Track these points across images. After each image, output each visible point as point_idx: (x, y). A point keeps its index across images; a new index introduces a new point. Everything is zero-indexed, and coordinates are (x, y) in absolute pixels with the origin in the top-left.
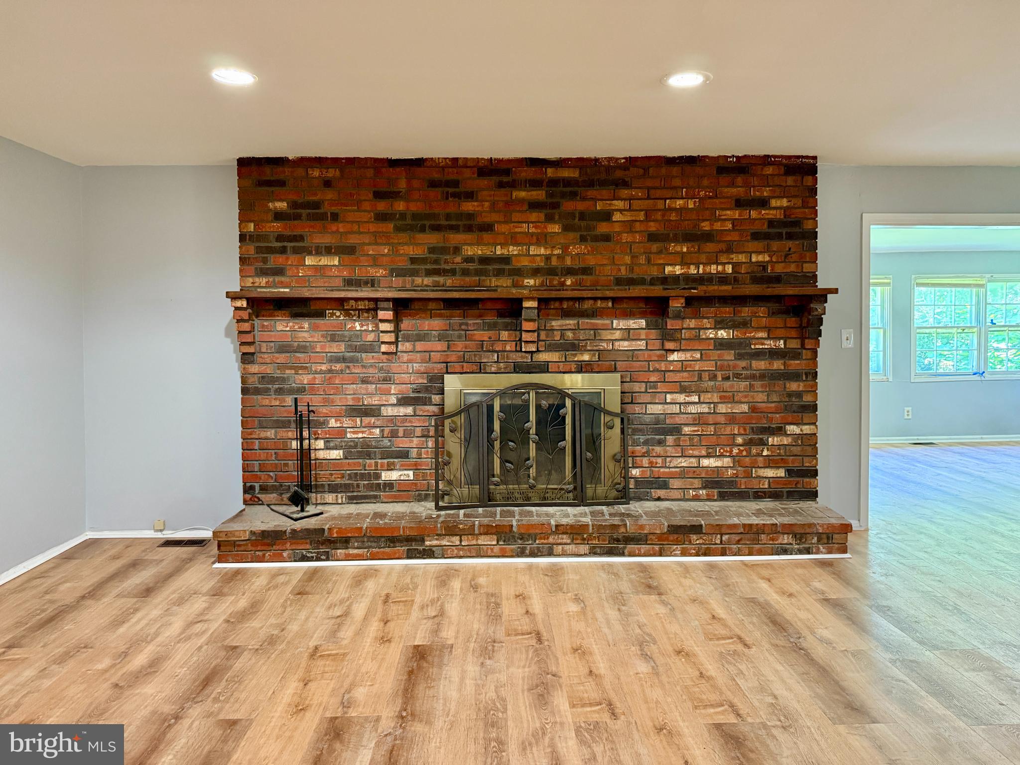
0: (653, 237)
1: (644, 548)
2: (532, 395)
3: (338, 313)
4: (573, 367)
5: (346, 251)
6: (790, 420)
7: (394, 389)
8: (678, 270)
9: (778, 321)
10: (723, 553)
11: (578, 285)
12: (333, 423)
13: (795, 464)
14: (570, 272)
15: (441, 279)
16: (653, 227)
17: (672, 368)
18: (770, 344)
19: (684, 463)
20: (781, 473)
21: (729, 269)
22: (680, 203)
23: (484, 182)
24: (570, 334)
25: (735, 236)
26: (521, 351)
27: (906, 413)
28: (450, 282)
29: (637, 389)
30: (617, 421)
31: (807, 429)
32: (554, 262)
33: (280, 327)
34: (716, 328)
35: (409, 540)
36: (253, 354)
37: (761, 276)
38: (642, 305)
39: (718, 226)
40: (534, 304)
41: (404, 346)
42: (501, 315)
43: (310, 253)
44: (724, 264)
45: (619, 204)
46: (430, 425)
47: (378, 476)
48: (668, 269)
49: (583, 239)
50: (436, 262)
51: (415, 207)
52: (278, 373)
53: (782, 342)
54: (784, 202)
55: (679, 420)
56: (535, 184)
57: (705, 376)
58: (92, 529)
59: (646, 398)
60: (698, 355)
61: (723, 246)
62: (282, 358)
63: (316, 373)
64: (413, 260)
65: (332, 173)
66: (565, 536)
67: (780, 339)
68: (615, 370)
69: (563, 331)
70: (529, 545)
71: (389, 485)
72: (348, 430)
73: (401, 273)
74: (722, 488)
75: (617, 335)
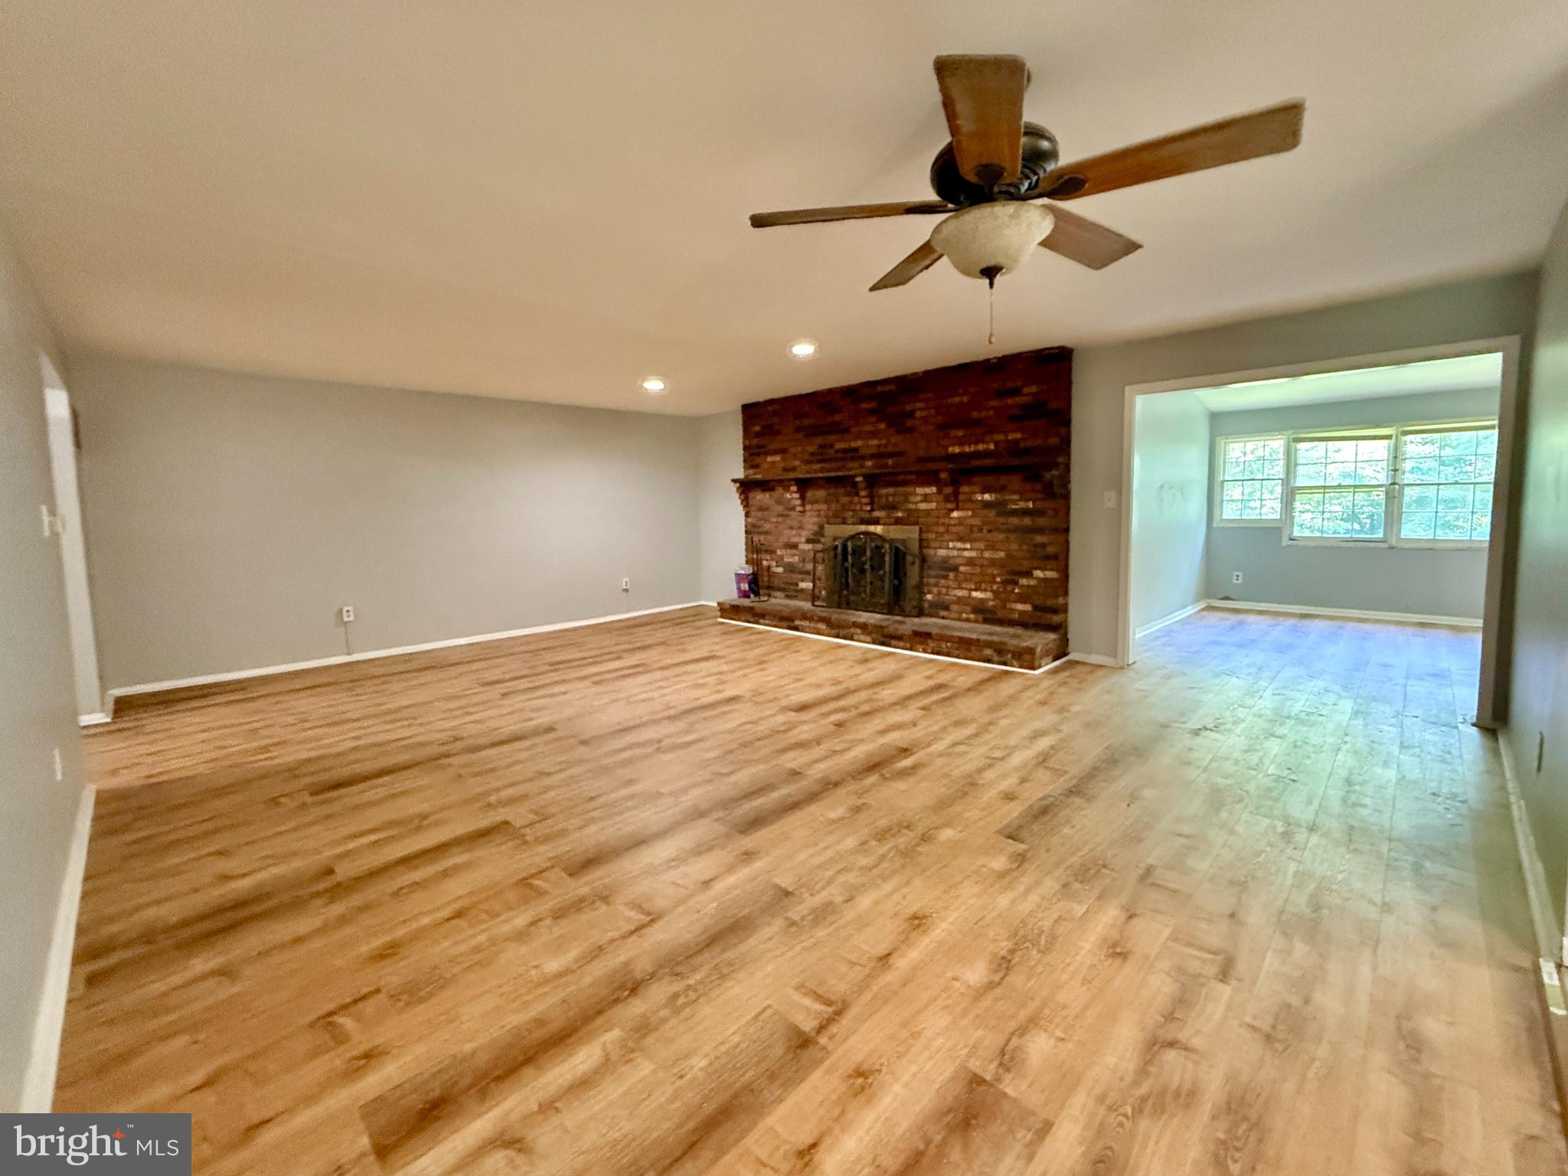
0: (940, 427)
2: (869, 539)
3: (780, 488)
4: (892, 520)
5: (782, 451)
6: (1035, 566)
7: (804, 533)
8: (957, 450)
9: (1027, 486)
11: (895, 464)
12: (779, 552)
13: (1039, 602)
14: (891, 455)
15: (825, 465)
16: (940, 419)
17: (953, 523)
18: (1022, 505)
19: (960, 593)
21: (992, 447)
22: (957, 399)
23: (844, 402)
24: (891, 499)
25: (996, 420)
26: (863, 510)
28: (829, 466)
29: (930, 538)
30: (917, 560)
32: (882, 449)
33: (759, 496)
34: (983, 493)
37: (1014, 449)
38: (934, 477)
39: (984, 414)
40: (861, 479)
41: (808, 507)
43: (769, 455)
44: (988, 443)
45: (919, 405)
47: (797, 585)
48: (951, 449)
49: (898, 432)
50: (822, 454)
51: (812, 422)
52: (758, 523)
53: (1031, 503)
54: (1034, 389)
55: (959, 561)
56: (872, 398)
57: (975, 529)
58: (706, 600)
59: (937, 544)
60: (970, 513)
61: (987, 429)
62: (759, 514)
63: (772, 523)
64: (812, 454)
65: (777, 407)
66: (859, 629)
67: (1029, 501)
68: (917, 523)
69: (887, 496)
71: (802, 590)
72: (786, 556)
73: (807, 462)
74: (985, 614)
75: (919, 498)
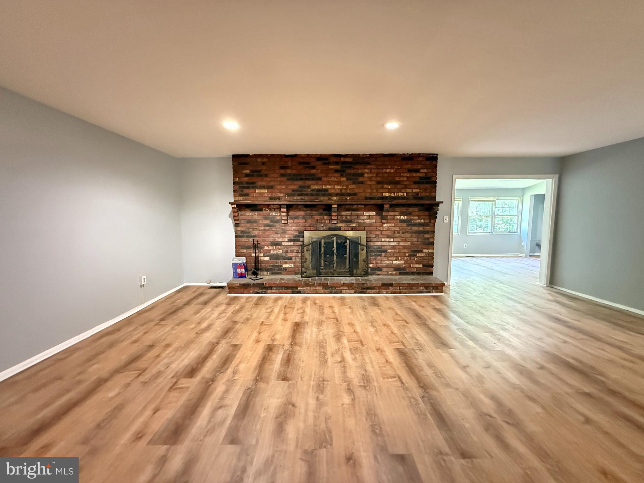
0: (378, 183)
1: (373, 291)
2: (335, 238)
3: (267, 210)
4: (350, 229)
5: (270, 187)
6: (424, 248)
7: (286, 236)
8: (387, 195)
9: (421, 213)
10: (400, 293)
11: (352, 200)
12: (266, 248)
13: (426, 263)
14: (349, 195)
15: (303, 197)
16: (379, 179)
17: (384, 229)
18: (419, 221)
19: (387, 262)
20: (421, 266)
21: (405, 194)
22: (388, 170)
23: (318, 163)
24: (349, 217)
25: (407, 183)
26: (331, 223)
27: (465, 246)
28: (306, 198)
29: (372, 237)
30: (365, 248)
31: (430, 251)
32: (343, 191)
33: (248, 214)
34: (400, 215)
35: (292, 287)
36: (238, 224)
37: (416, 197)
38: (374, 207)
39: (401, 179)
40: (336, 206)
41: (291, 221)
42: (324, 210)
43: (258, 189)
44: (403, 193)
45: (366, 171)
46: (299, 249)
47: (282, 266)
49: (354, 183)
50: (301, 191)
51: (294, 172)
52: (247, 230)
53: (423, 220)
54: (425, 171)
55: (386, 247)
56: (337, 163)
57: (396, 232)
58: (187, 283)
59: (375, 240)
60: (394, 225)
61: (403, 186)
62: (248, 225)
63: (260, 230)
64: (293, 190)
65: (265, 160)
66: (346, 287)
67: (422, 219)
68: (364, 230)
69: (346, 216)
70: (334, 290)
71: (285, 269)
72: (271, 250)
73: (289, 195)
74: (401, 271)
75: (365, 217)
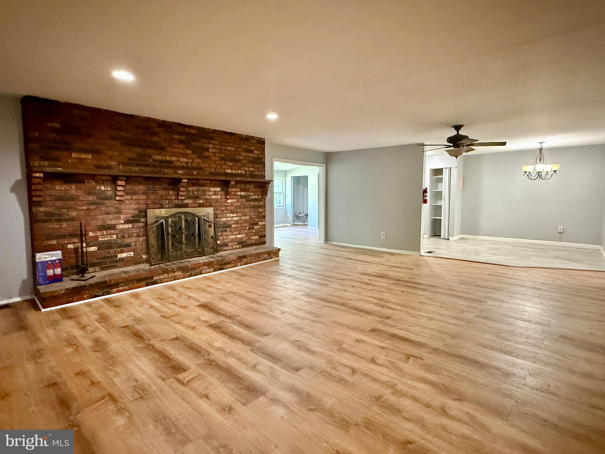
0: (222, 159)
1: (230, 266)
2: (183, 216)
3: (92, 182)
4: (197, 205)
5: (95, 152)
6: (259, 221)
7: (122, 216)
8: (230, 171)
9: (256, 190)
10: (251, 263)
11: (198, 174)
12: (91, 234)
13: (260, 234)
14: (195, 169)
15: (143, 168)
16: (222, 155)
17: (228, 205)
18: (254, 197)
19: (232, 237)
20: (257, 237)
21: (244, 172)
22: (229, 148)
23: (161, 130)
24: (196, 193)
25: (245, 162)
26: (178, 199)
28: (147, 169)
29: (218, 212)
30: (213, 225)
31: (263, 223)
32: (189, 165)
33: (57, 187)
34: (241, 192)
35: (146, 278)
36: (41, 202)
37: (252, 175)
38: (219, 183)
39: (241, 158)
40: (186, 181)
41: (127, 197)
42: (169, 185)
43: (75, 151)
44: (242, 170)
45: (211, 146)
46: (141, 231)
47: (116, 256)
48: (227, 171)
49: (199, 157)
50: (141, 161)
51: (130, 136)
52: (57, 212)
53: (257, 196)
54: (257, 152)
55: (232, 222)
56: (181, 134)
57: (238, 207)
59: (221, 216)
60: (236, 200)
61: (241, 165)
62: (59, 203)
63: (80, 210)
64: (130, 159)
66: (206, 267)
68: (211, 206)
69: (193, 191)
70: (193, 272)
71: (122, 259)
72: (100, 237)
73: (125, 164)
74: (243, 244)
75: (212, 193)
